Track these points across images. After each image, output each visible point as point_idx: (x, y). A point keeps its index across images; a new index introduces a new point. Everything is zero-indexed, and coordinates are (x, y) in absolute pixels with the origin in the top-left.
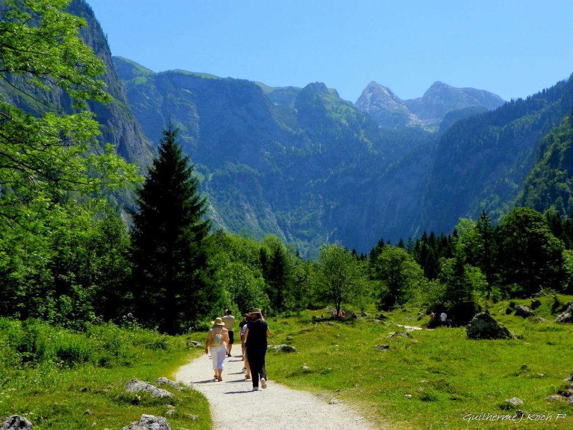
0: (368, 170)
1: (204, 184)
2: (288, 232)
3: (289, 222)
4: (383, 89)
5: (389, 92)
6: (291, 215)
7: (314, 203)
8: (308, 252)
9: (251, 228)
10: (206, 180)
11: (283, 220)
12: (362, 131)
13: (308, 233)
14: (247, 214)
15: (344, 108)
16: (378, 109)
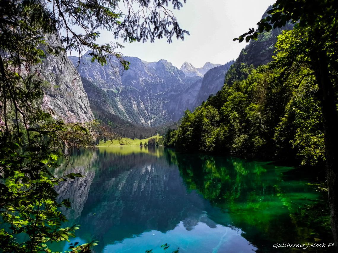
0: (179, 89)
1: (117, 94)
2: (149, 112)
3: (149, 109)
4: (189, 64)
5: (191, 65)
6: (150, 106)
7: (159, 101)
8: (156, 120)
9: (134, 110)
10: (118, 93)
11: (147, 108)
12: (179, 76)
13: (156, 113)
14: (134, 106)
15: (173, 68)
16: (187, 70)
